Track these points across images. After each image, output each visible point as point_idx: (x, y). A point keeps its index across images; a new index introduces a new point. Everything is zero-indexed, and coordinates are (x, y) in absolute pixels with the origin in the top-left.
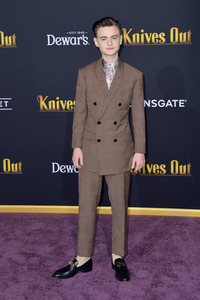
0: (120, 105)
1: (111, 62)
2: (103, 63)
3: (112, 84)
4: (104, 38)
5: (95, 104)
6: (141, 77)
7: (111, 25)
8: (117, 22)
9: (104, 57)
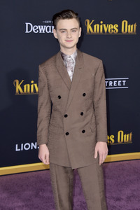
0: (84, 95)
1: (71, 54)
2: (62, 56)
3: (73, 75)
4: (64, 31)
5: (60, 97)
6: (102, 65)
7: (71, 17)
8: (77, 14)
9: (63, 50)
